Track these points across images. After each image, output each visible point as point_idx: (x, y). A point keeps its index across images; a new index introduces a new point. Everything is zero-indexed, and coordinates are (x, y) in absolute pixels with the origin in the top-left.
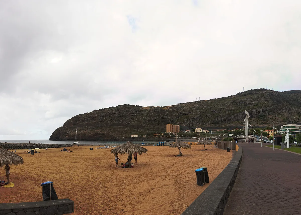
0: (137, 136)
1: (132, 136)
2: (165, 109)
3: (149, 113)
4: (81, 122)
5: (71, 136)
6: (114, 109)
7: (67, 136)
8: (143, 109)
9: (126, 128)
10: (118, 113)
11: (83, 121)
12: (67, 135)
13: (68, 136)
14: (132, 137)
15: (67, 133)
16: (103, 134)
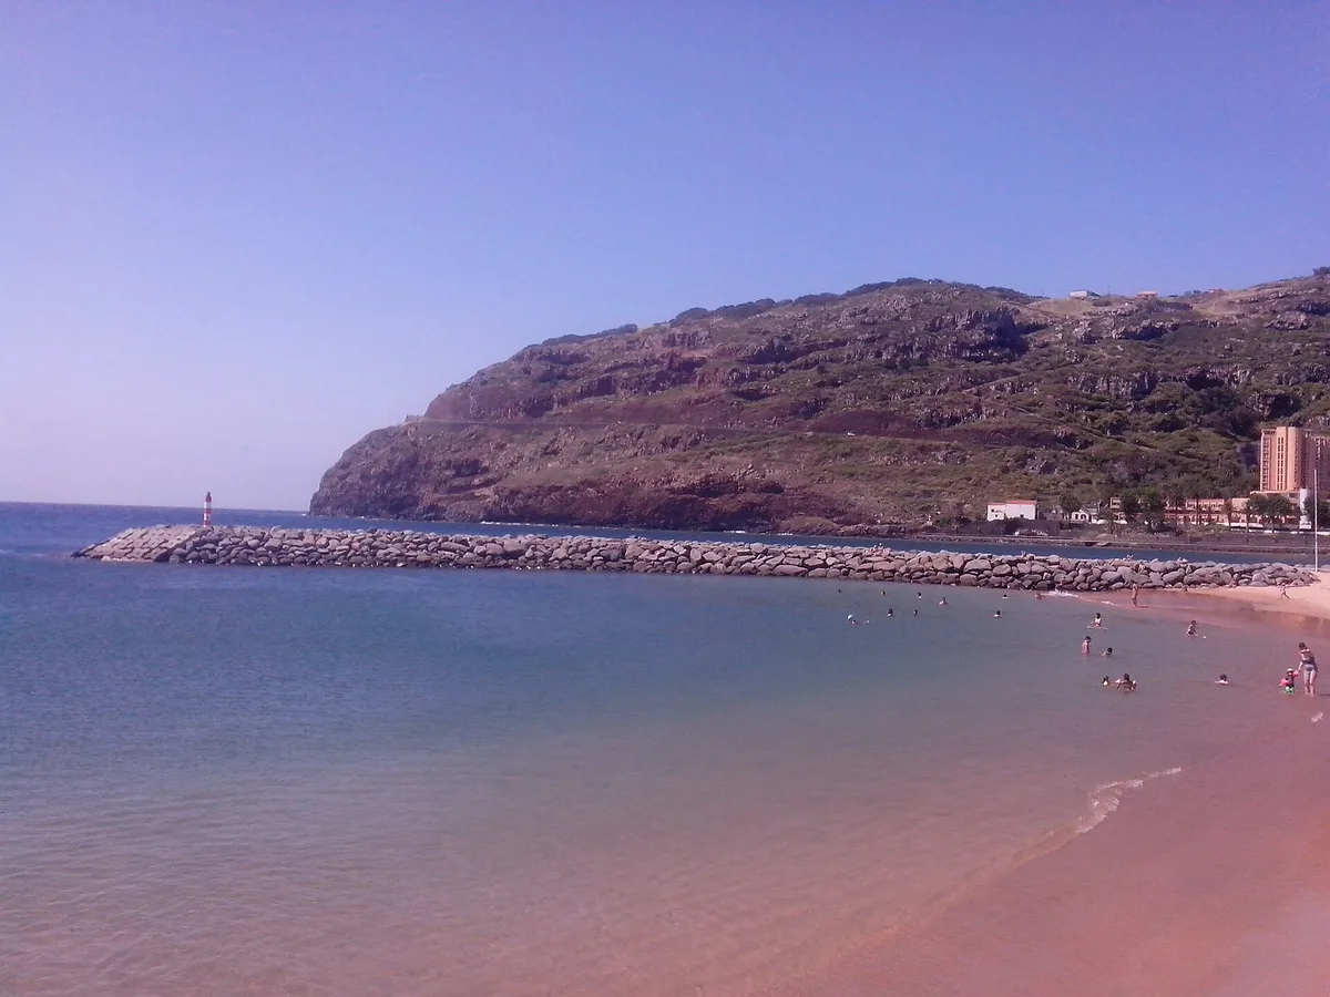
0: (1028, 511)
1: (997, 512)
2: (1213, 312)
3: (1090, 339)
4: (586, 393)
5: (514, 493)
6: (839, 311)
7: (487, 491)
8: (1046, 313)
9: (938, 449)
10: (870, 341)
11: (605, 387)
12: (479, 486)
13: (496, 492)
14: (991, 517)
15: (486, 470)
16: (774, 488)
